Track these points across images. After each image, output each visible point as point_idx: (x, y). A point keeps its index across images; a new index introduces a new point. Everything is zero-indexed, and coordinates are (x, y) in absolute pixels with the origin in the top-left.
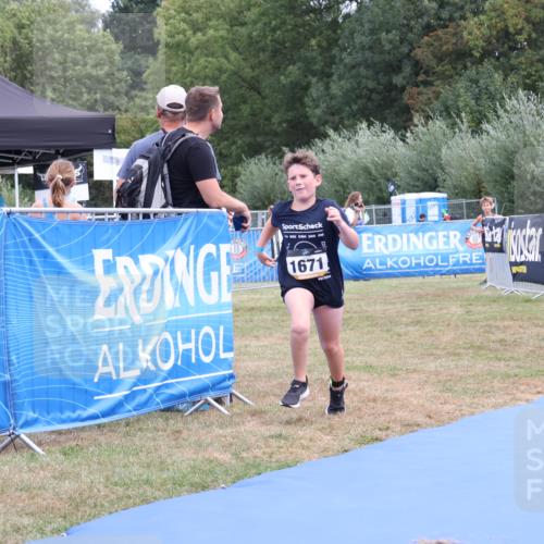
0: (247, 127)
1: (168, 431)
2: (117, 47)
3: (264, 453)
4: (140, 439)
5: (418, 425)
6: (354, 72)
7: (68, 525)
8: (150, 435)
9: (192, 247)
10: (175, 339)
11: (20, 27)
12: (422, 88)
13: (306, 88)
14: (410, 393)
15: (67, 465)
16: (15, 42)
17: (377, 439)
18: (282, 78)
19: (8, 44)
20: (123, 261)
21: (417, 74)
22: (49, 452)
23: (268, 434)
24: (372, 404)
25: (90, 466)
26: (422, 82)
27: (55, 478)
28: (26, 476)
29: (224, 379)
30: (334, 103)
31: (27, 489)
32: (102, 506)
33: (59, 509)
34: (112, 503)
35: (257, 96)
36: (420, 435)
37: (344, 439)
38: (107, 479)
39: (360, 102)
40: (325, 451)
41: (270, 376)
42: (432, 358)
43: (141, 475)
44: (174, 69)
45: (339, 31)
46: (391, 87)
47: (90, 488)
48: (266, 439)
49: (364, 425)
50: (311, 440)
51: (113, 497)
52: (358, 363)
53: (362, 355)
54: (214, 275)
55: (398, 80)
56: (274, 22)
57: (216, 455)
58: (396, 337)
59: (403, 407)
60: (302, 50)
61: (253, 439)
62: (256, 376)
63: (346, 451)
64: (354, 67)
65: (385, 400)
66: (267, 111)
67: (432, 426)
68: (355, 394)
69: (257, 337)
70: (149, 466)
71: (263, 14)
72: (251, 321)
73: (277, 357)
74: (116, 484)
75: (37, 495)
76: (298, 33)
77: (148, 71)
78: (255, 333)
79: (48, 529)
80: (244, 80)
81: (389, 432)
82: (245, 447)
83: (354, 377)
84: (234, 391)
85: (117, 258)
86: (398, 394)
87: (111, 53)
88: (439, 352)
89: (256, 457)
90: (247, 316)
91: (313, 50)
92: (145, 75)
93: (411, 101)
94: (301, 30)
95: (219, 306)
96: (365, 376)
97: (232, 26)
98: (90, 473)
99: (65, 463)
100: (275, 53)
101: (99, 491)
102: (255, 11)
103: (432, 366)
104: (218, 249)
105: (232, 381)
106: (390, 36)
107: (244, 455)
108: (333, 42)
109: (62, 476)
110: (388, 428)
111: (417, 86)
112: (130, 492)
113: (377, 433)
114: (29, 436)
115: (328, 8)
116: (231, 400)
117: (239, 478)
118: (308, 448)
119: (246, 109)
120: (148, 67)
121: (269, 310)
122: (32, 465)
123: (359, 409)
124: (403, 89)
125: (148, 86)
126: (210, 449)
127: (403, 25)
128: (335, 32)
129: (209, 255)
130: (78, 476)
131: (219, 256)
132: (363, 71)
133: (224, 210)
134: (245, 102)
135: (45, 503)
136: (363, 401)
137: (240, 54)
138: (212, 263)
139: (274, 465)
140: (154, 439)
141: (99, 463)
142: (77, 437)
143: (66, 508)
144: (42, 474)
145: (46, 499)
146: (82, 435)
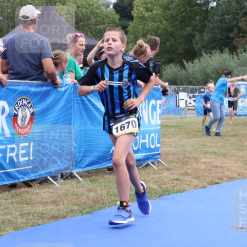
0: (168, 51)
2: (117, 17)
3: (171, 186)
5: (234, 178)
6: (213, 31)
7: (92, 211)
9: (147, 101)
10: (140, 138)
11: (78, 7)
12: (241, 39)
13: (193, 36)
14: (231, 165)
15: (92, 186)
17: (217, 183)
18: (184, 32)
21: (239, 33)
22: (85, 180)
23: (173, 178)
24: (215, 168)
25: (101, 187)
26: (241, 36)
27: (87, 191)
28: (76, 190)
29: (156, 155)
30: (204, 43)
31: (76, 195)
32: (106, 204)
33: (89, 204)
35: (173, 39)
36: (235, 182)
37: (203, 182)
38: (108, 193)
39: (215, 43)
40: (196, 187)
41: (174, 154)
42: (240, 151)
44: (140, 27)
45: (208, 14)
46: (228, 38)
47: (101, 196)
48: (172, 180)
49: (212, 177)
50: (190, 182)
51: (110, 200)
52: (210, 151)
53: (212, 148)
54: (154, 112)
55: (231, 35)
56: (182, 9)
57: (152, 185)
58: (226, 141)
59: (228, 170)
60: (193, 21)
61: (167, 180)
62: (168, 154)
63: (204, 187)
64: (213, 29)
65: (221, 167)
66: (177, 45)
67: (240, 179)
68: (209, 164)
69: (169, 138)
71: (177, 5)
72: (166, 131)
73: (177, 146)
74: (111, 195)
75: (80, 197)
76: (192, 14)
77: (129, 27)
78: (168, 136)
79: (84, 212)
80: (168, 32)
81: (222, 180)
82: (163, 183)
83: (208, 157)
84: (159, 160)
86: (226, 165)
87: (114, 19)
88: (243, 148)
89: (168, 187)
90: (165, 129)
91: (197, 21)
92: (128, 29)
93: (236, 44)
94: (193, 13)
95: (156, 125)
96: (213, 157)
97: (164, 10)
98: (101, 190)
99: (91, 185)
100: (182, 21)
101: (105, 198)
102: (174, 4)
103: (241, 154)
104: (156, 102)
105: (159, 156)
106: (229, 17)
107: (163, 186)
108: (206, 18)
109: (90, 190)
110: (222, 179)
111: (239, 38)
113: (217, 180)
114: (77, 173)
115: (204, 4)
116: (158, 164)
117: (161, 196)
118: (189, 185)
119: (168, 44)
120: (129, 25)
121: (173, 127)
122: (78, 185)
123: (210, 170)
124: (233, 39)
125: (128, 33)
126: (149, 183)
127: (235, 13)
128: (207, 14)
129: (153, 104)
130: (96, 190)
131: (156, 105)
132: (217, 31)
133: (160, 87)
134: (168, 41)
135: (83, 201)
136: (212, 167)
137: (168, 21)
138: (154, 108)
139: (175, 191)
141: (105, 186)
142: (96, 175)
143: (91, 204)
144: (82, 189)
145: (83, 199)
146: (98, 174)
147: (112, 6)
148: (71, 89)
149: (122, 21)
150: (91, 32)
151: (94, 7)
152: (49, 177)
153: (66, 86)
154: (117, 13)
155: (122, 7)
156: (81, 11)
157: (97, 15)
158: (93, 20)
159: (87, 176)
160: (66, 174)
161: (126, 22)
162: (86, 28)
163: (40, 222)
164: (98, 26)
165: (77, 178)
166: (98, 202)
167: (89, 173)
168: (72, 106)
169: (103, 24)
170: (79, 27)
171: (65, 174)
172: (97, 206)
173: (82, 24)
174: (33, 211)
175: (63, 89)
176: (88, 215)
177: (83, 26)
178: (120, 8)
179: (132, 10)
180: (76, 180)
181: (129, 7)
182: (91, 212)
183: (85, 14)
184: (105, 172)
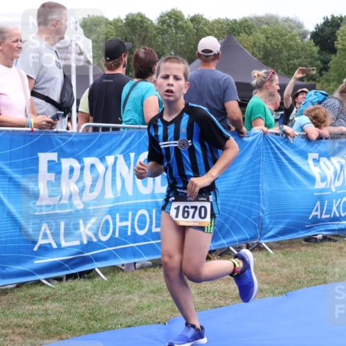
1: (337, 248)
2: (316, 49)
4: (322, 250)
7: (286, 291)
8: (327, 249)
11: (267, 38)
15: (285, 260)
16: (264, 45)
19: (261, 46)
20: (323, 160)
22: (276, 253)
25: (296, 262)
27: (279, 266)
28: (265, 264)
31: (266, 270)
32: (303, 283)
33: (282, 283)
34: (308, 282)
38: (305, 269)
43: (323, 269)
47: (297, 273)
51: (308, 278)
70: (327, 264)
74: (310, 272)
75: (270, 274)
77: (331, 62)
79: (277, 292)
85: (321, 158)
87: (313, 52)
92: (329, 64)
98: (297, 265)
101: (302, 275)
109: (282, 266)
112: (317, 277)
114: (266, 243)
120: (331, 60)
122: (268, 258)
125: (330, 70)
130: (291, 266)
135: (274, 279)
140: (329, 251)
141: (301, 260)
142: (289, 247)
143: (285, 282)
144: (272, 264)
145: (275, 276)
146: (292, 245)
147: (309, 36)
148: (260, 139)
149: (322, 55)
150: (282, 69)
151: (287, 37)
152: (231, 248)
153: (253, 135)
154: (316, 44)
155: (322, 38)
156: (270, 43)
157: (290, 48)
158: (285, 53)
159: (279, 248)
160: (253, 244)
161: (327, 56)
162: (277, 64)
163: (222, 302)
164: (291, 61)
165: (266, 250)
166: (294, 280)
167: (281, 244)
168: (260, 160)
169: (298, 58)
170: (267, 62)
171: (251, 245)
172: (292, 286)
173: (271, 58)
174: (213, 289)
175: (250, 139)
176: (280, 297)
177: (273, 61)
178: (319, 39)
179: (336, 40)
180: (264, 253)
181: (331, 37)
182: (285, 293)
183: (276, 47)
184: (302, 244)
